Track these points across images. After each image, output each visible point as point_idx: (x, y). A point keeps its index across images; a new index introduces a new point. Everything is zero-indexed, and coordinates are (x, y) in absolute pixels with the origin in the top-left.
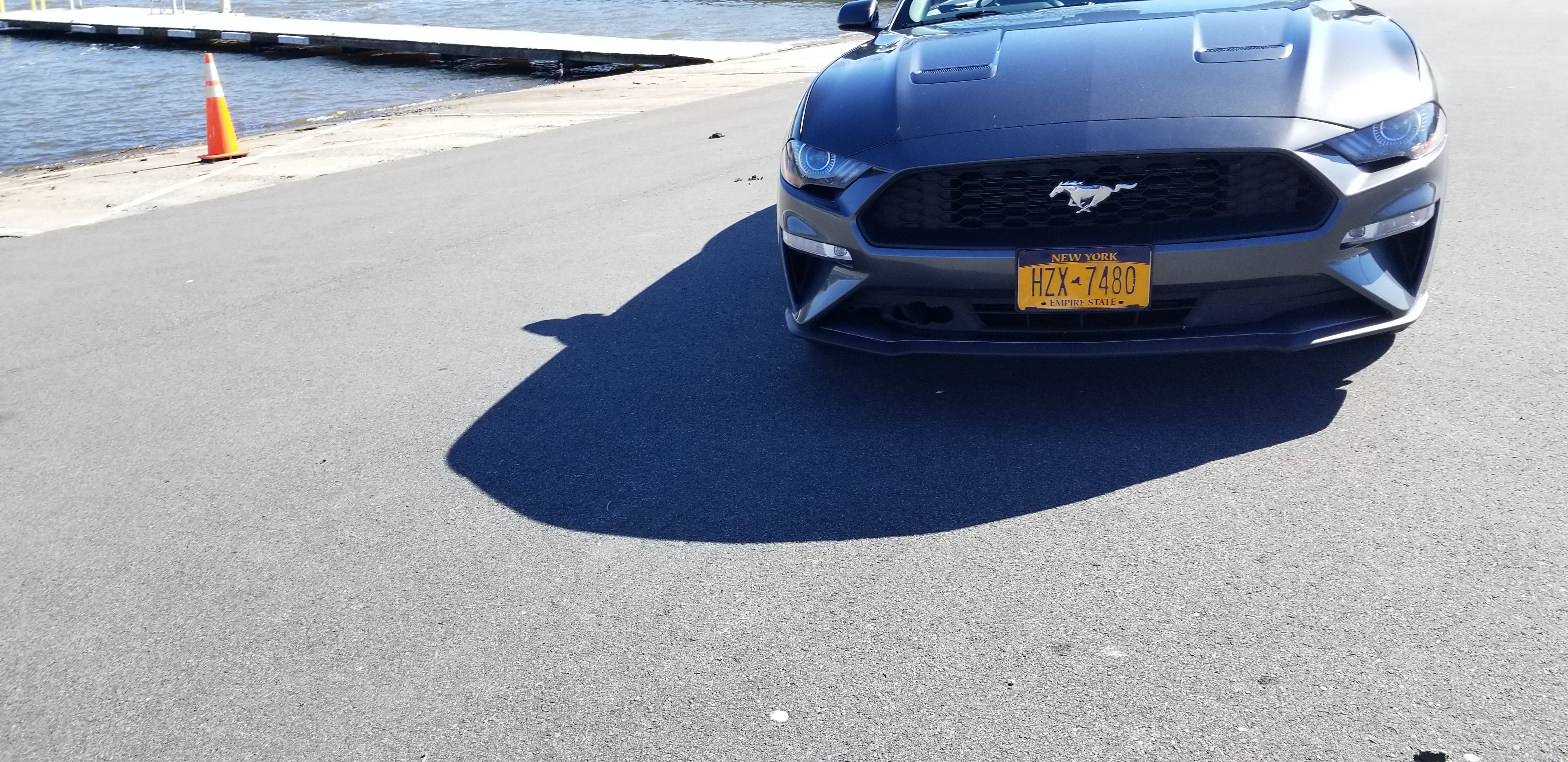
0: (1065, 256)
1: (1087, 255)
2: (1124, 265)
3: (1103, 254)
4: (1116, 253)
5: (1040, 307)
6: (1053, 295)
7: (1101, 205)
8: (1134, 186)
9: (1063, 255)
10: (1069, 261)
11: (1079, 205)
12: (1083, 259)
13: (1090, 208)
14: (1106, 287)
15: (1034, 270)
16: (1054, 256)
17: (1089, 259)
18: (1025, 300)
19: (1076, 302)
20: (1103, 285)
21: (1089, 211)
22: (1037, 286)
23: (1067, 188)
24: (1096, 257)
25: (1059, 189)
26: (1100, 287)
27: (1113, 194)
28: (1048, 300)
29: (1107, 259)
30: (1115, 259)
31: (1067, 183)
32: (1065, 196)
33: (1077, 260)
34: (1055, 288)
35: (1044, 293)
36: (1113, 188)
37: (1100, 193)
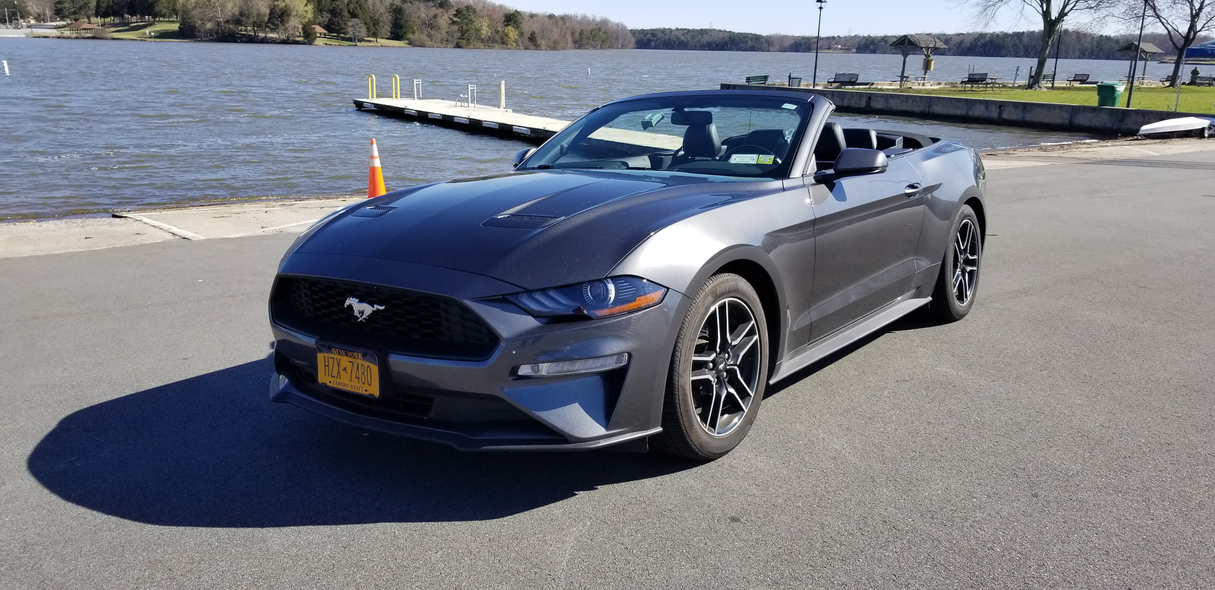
0: (338, 350)
1: (348, 352)
2: (366, 364)
3: (356, 353)
4: (361, 354)
5: (328, 384)
6: (334, 377)
10: (340, 354)
11: (359, 316)
13: (364, 319)
14: (359, 378)
15: (324, 356)
16: (334, 349)
17: (350, 356)
18: (323, 378)
19: (346, 385)
20: (357, 376)
21: (363, 321)
22: (327, 368)
23: (352, 302)
24: (352, 354)
25: (348, 302)
27: (373, 311)
28: (332, 379)
29: (358, 357)
30: (361, 358)
31: (351, 299)
33: (345, 355)
34: (335, 372)
35: (330, 374)
36: (373, 307)
37: (368, 309)
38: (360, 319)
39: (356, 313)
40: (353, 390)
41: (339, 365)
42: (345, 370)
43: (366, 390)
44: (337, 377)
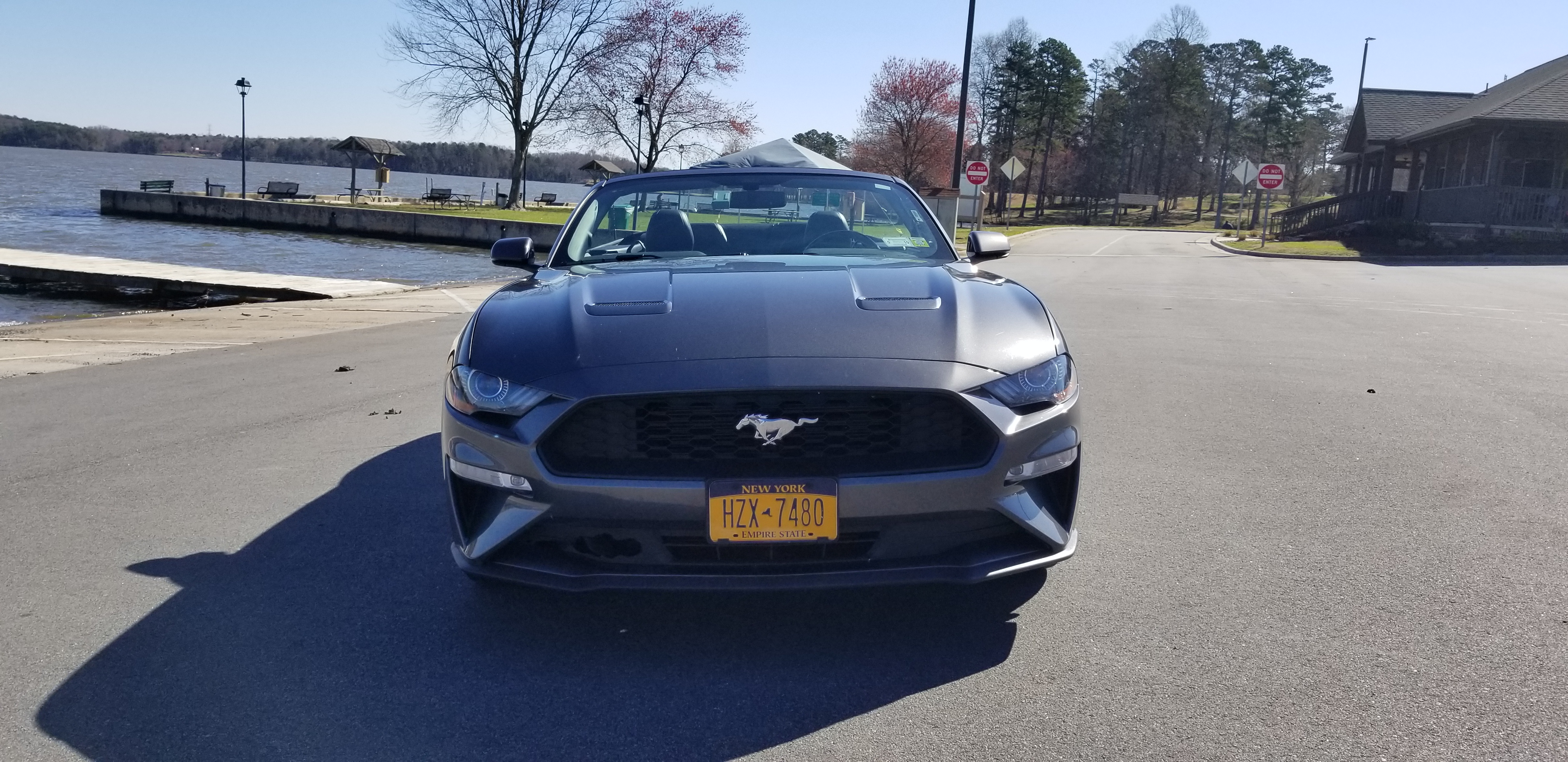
0: (755, 487)
1: (776, 487)
2: (812, 497)
3: (791, 486)
4: (804, 486)
5: (732, 539)
6: (744, 526)
8: (817, 420)
9: (753, 487)
10: (759, 492)
11: (765, 438)
12: (773, 491)
13: (776, 441)
14: (796, 519)
15: (725, 501)
16: (744, 487)
17: (778, 491)
18: (718, 532)
19: (768, 533)
20: (793, 517)
21: (774, 444)
22: (728, 517)
23: (753, 421)
24: (785, 489)
25: (744, 422)
26: (790, 519)
27: (796, 428)
28: (739, 531)
29: (795, 491)
30: (804, 491)
31: (751, 416)
33: (767, 491)
34: (746, 519)
35: (735, 524)
36: (797, 422)
37: (785, 426)
38: (768, 443)
39: (760, 435)
40: (785, 538)
41: (754, 509)
42: (767, 512)
43: (811, 534)
44: (750, 526)
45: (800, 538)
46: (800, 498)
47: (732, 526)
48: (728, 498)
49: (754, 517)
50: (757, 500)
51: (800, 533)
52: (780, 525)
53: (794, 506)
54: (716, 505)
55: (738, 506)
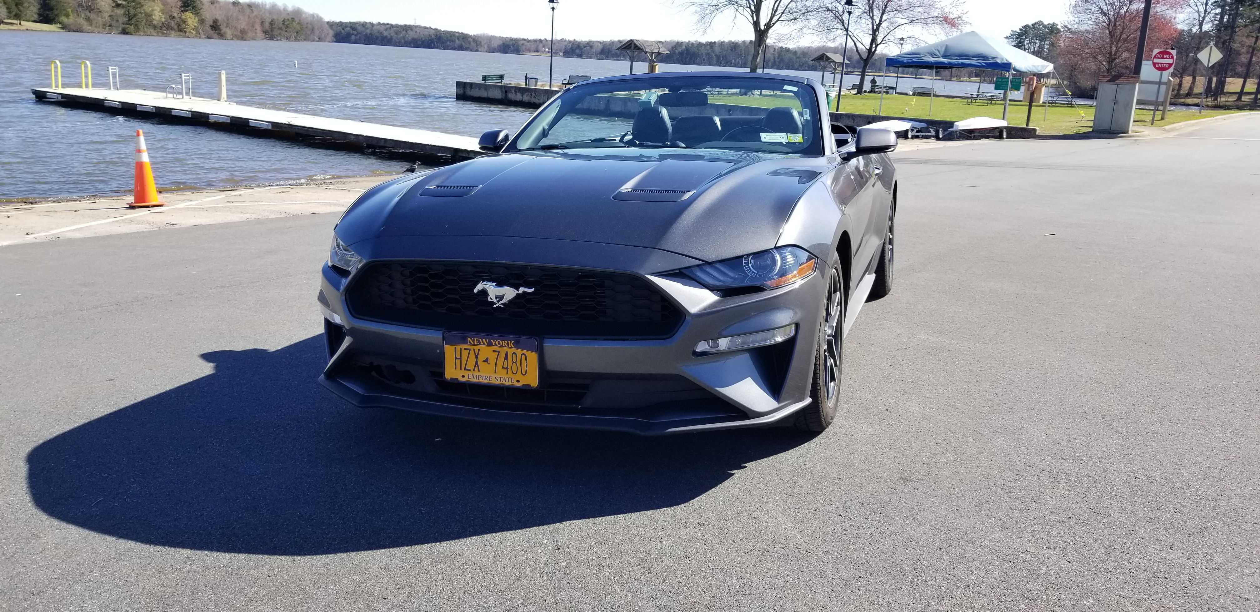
0: (477, 340)
1: (492, 341)
2: (519, 352)
3: (504, 341)
4: (514, 342)
5: (460, 378)
6: (469, 370)
7: (511, 302)
8: (533, 289)
9: (475, 339)
10: (480, 344)
11: (495, 301)
12: (490, 344)
13: (503, 304)
14: (507, 368)
15: (455, 348)
16: (469, 339)
18: (451, 372)
19: (486, 377)
20: (505, 366)
21: (502, 306)
22: (458, 361)
23: (485, 287)
24: (499, 343)
25: (479, 287)
26: (503, 368)
27: (518, 295)
28: (466, 373)
30: (512, 346)
31: (485, 283)
32: (484, 292)
34: (471, 365)
35: (463, 368)
36: (518, 291)
37: (509, 293)
38: (497, 305)
39: (491, 299)
40: (498, 382)
41: (477, 356)
42: (486, 360)
43: (518, 381)
44: (474, 370)
45: (510, 383)
46: (510, 351)
47: (461, 369)
48: (458, 347)
49: (476, 363)
50: (479, 350)
51: (510, 380)
52: (495, 372)
53: (506, 358)
54: (449, 351)
55: (465, 353)
